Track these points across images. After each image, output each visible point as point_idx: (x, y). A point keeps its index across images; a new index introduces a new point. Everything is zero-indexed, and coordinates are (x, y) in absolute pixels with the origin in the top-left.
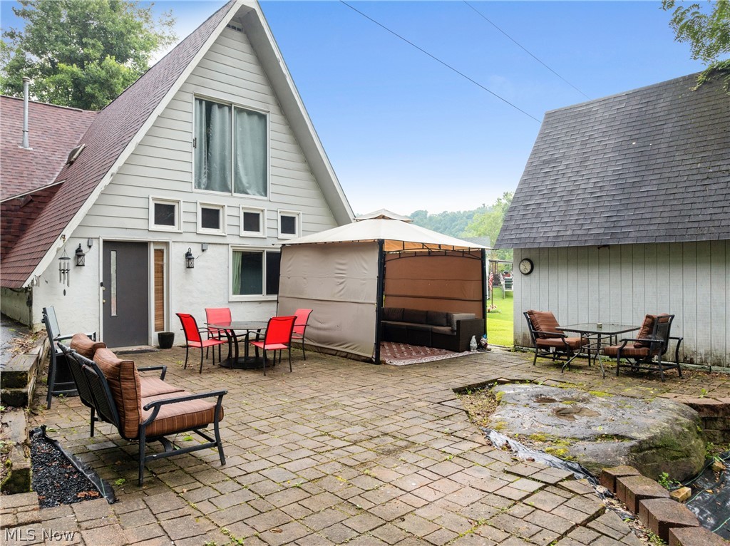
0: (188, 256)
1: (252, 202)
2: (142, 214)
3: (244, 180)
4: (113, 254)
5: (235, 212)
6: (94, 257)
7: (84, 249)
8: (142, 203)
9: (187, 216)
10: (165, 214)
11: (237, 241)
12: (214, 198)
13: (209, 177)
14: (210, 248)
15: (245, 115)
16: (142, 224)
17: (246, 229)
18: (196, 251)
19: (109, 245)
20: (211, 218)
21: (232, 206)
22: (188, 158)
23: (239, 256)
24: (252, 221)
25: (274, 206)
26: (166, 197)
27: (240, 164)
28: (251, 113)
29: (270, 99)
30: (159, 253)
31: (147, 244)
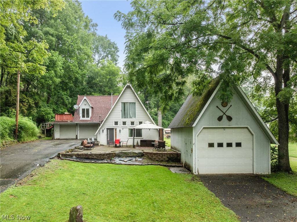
0: (120, 130)
1: (133, 120)
2: (112, 124)
3: (131, 116)
4: (109, 130)
5: (129, 122)
6: (105, 131)
7: (104, 129)
8: (112, 122)
9: (120, 123)
10: (116, 123)
11: (129, 127)
12: (124, 120)
13: (125, 116)
14: (124, 129)
15: (131, 103)
16: (112, 125)
17: (131, 125)
18: (121, 129)
19: (107, 129)
20: (124, 123)
21: (128, 121)
22: (120, 114)
23: (130, 130)
24: (132, 123)
25: (137, 120)
26: (116, 121)
27: (131, 113)
28: (133, 103)
29: (136, 99)
30: (116, 130)
31: (113, 128)
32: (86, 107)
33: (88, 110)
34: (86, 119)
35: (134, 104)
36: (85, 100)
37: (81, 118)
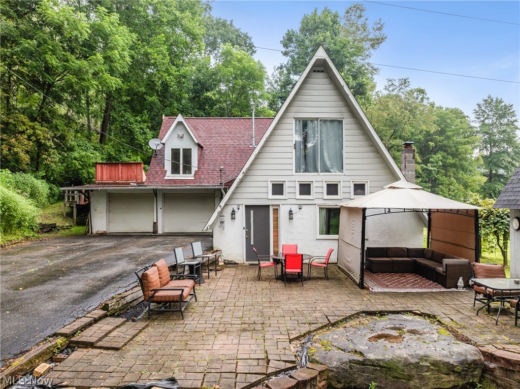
0: (291, 213)
1: (333, 177)
2: (264, 190)
3: (328, 164)
4: (252, 212)
5: (320, 184)
6: (241, 215)
7: (236, 210)
8: (264, 184)
9: (291, 189)
10: (278, 189)
11: (321, 202)
12: (306, 177)
13: (306, 164)
14: (304, 207)
15: (329, 123)
16: (264, 196)
17: (328, 194)
18: (295, 209)
19: (248, 208)
20: (305, 189)
21: (318, 180)
22: (291, 157)
23: (324, 212)
24: (332, 189)
25: (347, 179)
26: (278, 180)
27: (325, 154)
28: (332, 121)
29: (344, 109)
30: (276, 211)
31: (268, 206)
32: (181, 145)
33: (187, 153)
34: (181, 176)
35: (336, 123)
36: (180, 123)
37: (169, 175)
